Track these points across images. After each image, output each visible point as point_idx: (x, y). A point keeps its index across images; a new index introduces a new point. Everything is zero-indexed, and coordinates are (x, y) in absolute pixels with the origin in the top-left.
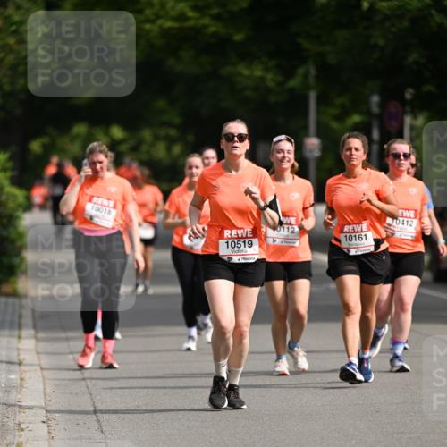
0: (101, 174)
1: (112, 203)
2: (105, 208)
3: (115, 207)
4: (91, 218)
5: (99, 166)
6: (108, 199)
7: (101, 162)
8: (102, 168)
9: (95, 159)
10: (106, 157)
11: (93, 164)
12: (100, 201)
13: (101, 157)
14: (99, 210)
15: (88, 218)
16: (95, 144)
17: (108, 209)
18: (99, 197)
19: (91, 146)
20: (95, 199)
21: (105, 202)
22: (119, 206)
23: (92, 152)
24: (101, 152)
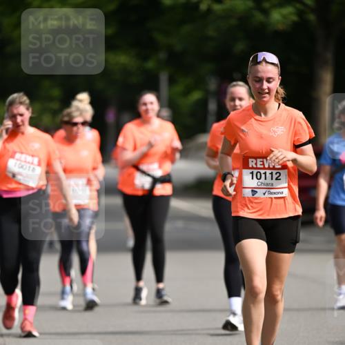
0: (22, 128)
1: (36, 160)
2: (28, 165)
3: (39, 164)
4: (14, 176)
5: (19, 119)
6: (33, 156)
7: (21, 115)
8: (22, 121)
9: (15, 112)
10: (28, 109)
11: (13, 117)
12: (23, 157)
13: (22, 109)
14: (22, 167)
15: (10, 175)
16: (15, 95)
17: (32, 166)
18: (22, 153)
19: (11, 98)
20: (18, 156)
21: (29, 159)
22: (44, 164)
23: (12, 103)
24: (21, 103)
